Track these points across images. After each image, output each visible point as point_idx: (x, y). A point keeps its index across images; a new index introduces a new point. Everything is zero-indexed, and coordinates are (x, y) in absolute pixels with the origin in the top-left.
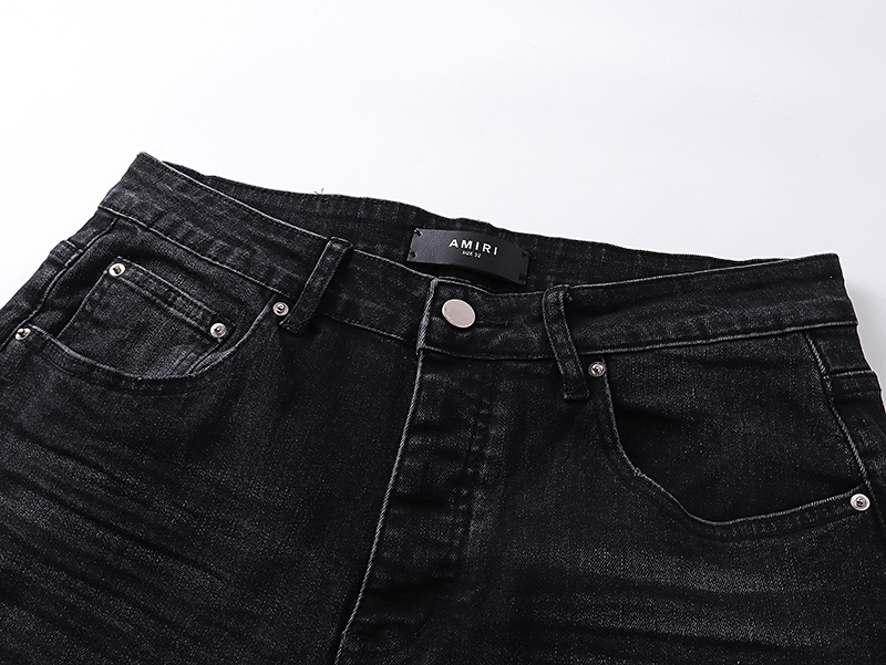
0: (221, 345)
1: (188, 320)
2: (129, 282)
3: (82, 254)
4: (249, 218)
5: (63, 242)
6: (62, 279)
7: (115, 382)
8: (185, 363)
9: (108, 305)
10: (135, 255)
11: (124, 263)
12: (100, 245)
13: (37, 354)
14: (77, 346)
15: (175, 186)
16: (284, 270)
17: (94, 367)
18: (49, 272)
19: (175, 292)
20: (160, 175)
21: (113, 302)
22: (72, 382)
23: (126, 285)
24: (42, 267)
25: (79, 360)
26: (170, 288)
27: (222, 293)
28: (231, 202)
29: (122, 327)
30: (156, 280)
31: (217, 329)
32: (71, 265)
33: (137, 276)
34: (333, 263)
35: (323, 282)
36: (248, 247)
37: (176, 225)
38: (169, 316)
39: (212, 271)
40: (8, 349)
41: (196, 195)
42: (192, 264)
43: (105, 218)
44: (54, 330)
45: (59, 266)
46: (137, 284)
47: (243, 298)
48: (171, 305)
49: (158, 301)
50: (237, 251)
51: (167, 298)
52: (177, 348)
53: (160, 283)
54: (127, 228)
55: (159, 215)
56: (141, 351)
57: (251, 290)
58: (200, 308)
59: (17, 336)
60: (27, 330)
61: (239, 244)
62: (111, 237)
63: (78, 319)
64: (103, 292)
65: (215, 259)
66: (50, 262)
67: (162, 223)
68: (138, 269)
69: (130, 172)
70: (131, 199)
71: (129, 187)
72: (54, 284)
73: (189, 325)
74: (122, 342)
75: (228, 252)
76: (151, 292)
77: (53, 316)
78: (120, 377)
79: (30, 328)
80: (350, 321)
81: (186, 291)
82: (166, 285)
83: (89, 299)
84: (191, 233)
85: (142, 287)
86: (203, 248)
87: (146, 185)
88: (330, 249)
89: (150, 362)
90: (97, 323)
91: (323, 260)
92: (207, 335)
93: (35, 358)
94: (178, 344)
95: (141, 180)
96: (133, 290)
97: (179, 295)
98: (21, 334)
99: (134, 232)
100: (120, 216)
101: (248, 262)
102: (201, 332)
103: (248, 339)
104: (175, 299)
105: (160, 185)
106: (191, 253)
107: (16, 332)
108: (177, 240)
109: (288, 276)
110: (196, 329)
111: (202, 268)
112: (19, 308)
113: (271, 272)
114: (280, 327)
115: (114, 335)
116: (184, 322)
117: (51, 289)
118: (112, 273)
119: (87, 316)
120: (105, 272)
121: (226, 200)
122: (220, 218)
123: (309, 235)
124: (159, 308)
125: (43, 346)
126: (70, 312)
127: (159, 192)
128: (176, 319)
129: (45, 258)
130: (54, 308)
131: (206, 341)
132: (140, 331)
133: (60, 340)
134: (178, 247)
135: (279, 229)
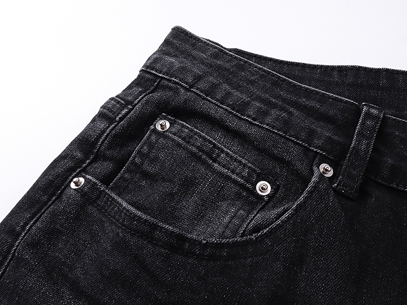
0: (267, 203)
1: (234, 176)
2: (176, 138)
3: (131, 110)
4: (277, 83)
5: (112, 99)
6: (113, 132)
7: (179, 244)
8: (236, 221)
9: (156, 159)
10: (178, 113)
11: (169, 120)
12: (147, 102)
13: (91, 204)
14: (129, 197)
15: (209, 53)
16: (325, 132)
17: (155, 227)
18: (102, 125)
19: (219, 148)
20: (193, 45)
21: (162, 155)
22: (133, 241)
23: (173, 140)
24: (94, 120)
25: (140, 218)
26: (215, 145)
27: (262, 151)
28: (260, 69)
29: (170, 181)
30: (200, 136)
31: (264, 188)
32: (121, 119)
33: (182, 132)
34: (374, 128)
35: (368, 145)
36: (283, 109)
37: (214, 87)
38: (214, 171)
39: (254, 130)
40: (64, 198)
41: (228, 62)
42: (233, 123)
43: (148, 80)
44: (106, 180)
45: (111, 120)
46: (184, 139)
47: (287, 158)
48: (215, 161)
49: (204, 157)
50: (274, 112)
51: (212, 154)
52: (224, 205)
53: (205, 139)
54: (171, 89)
55: (198, 78)
56: (189, 205)
57: (295, 150)
58: (245, 165)
59: (73, 185)
60: (82, 180)
61: (275, 106)
62: (156, 95)
63: (128, 170)
64: (151, 146)
65: (255, 119)
66: (101, 115)
67: (202, 85)
68: (183, 126)
69: (167, 42)
70: (172, 63)
71: (168, 54)
72: (107, 136)
73: (235, 182)
74: (171, 195)
75: (265, 114)
76: (198, 148)
77: (105, 167)
78: (182, 239)
79: (84, 177)
80: (398, 185)
81: (230, 148)
82: (210, 142)
83: (139, 152)
84: (228, 94)
85: (188, 142)
86: (242, 108)
87: (182, 52)
88: (368, 114)
89: (198, 217)
90: (146, 175)
91: (363, 124)
92: (253, 192)
93: (91, 209)
94: (224, 200)
95: (177, 49)
96: (179, 145)
97: (223, 151)
98: (76, 184)
99: (176, 92)
100: (162, 78)
101: (286, 123)
102: (247, 189)
103: (305, 202)
104: (218, 155)
105: (195, 53)
106: (231, 113)
107: (71, 180)
108: (217, 100)
109: (329, 138)
110: (242, 186)
111: (243, 128)
112: (73, 158)
113: (311, 134)
114: (334, 189)
115: (163, 188)
116: (228, 178)
117: (104, 141)
118: (159, 128)
119: (137, 169)
120: (152, 127)
121: (256, 67)
122: (252, 83)
123: (341, 101)
124: (204, 163)
125: (98, 197)
126: (120, 163)
127: (194, 58)
128: (221, 175)
129: (96, 112)
130: (105, 158)
131: (252, 198)
132: (188, 185)
133: (112, 189)
134: (219, 106)
135: (308, 94)
